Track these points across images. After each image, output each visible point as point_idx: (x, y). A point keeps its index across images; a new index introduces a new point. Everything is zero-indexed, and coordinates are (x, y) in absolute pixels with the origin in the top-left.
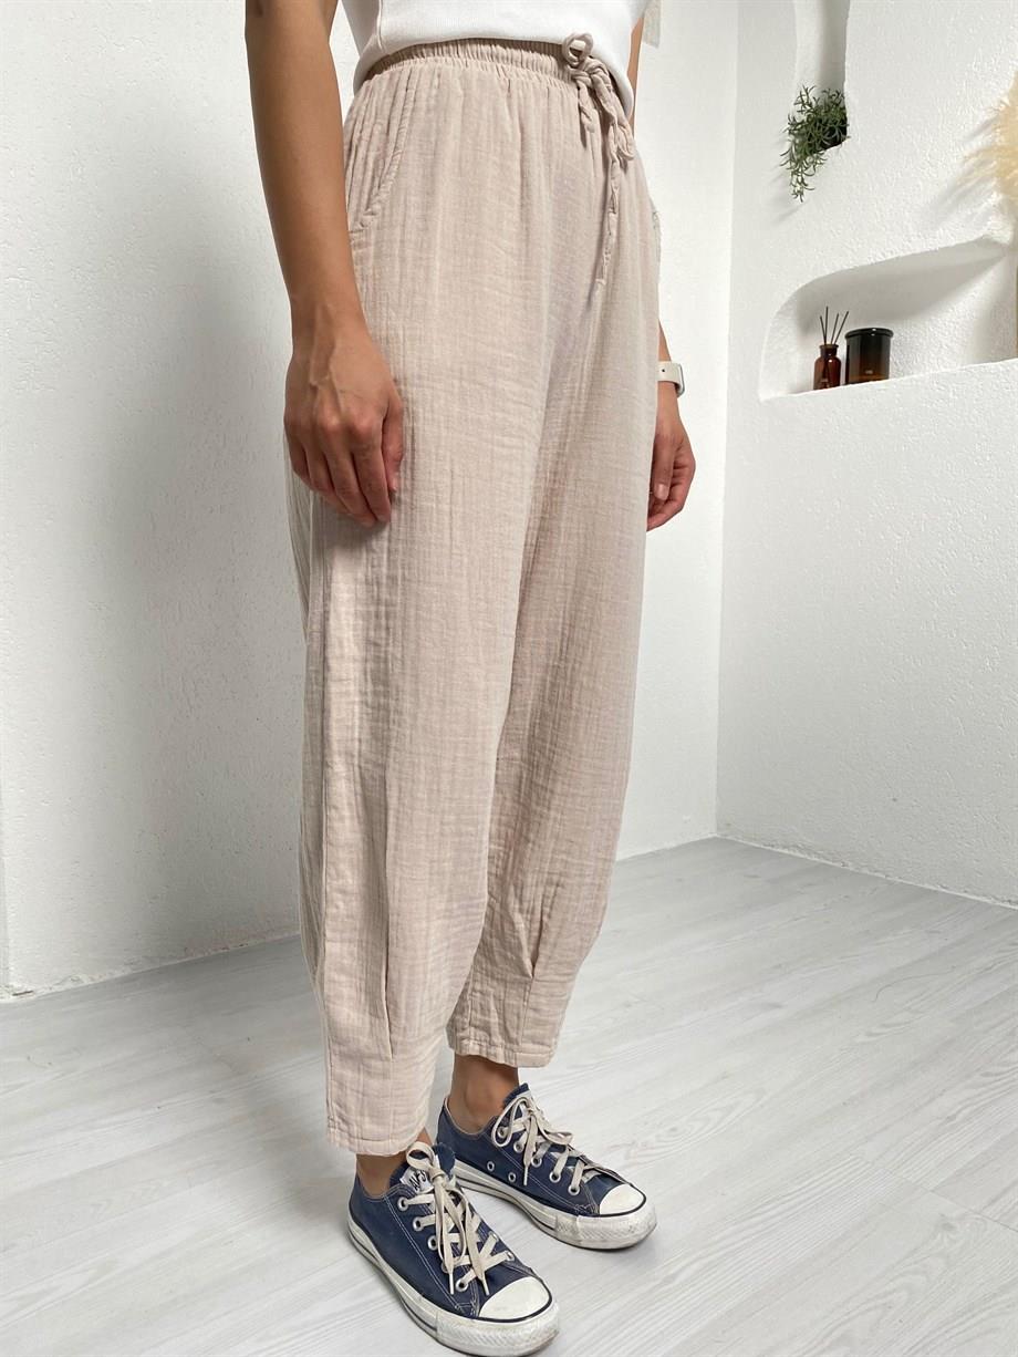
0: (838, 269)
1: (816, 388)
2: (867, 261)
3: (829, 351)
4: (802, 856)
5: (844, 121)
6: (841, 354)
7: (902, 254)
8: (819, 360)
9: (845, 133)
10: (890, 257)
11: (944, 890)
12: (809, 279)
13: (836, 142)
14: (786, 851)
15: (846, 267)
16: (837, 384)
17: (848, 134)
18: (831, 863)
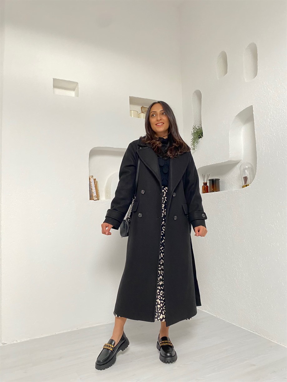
0: (203, 166)
1: (203, 193)
2: (208, 165)
3: (206, 183)
5: (202, 133)
7: (215, 163)
8: (203, 186)
10: (213, 164)
11: (236, 325)
12: (198, 167)
15: (205, 165)
16: (207, 192)
17: (203, 136)
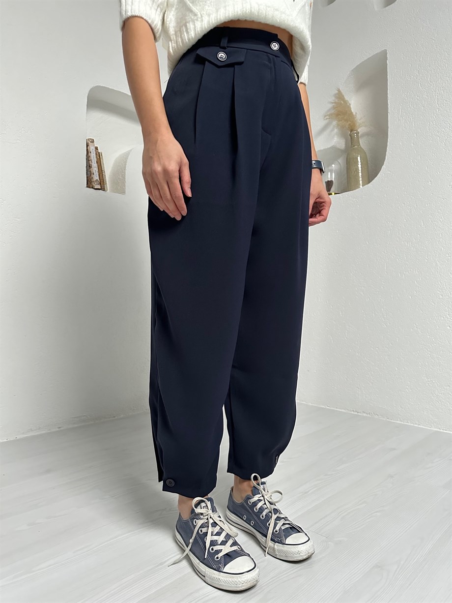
11: (328, 408)
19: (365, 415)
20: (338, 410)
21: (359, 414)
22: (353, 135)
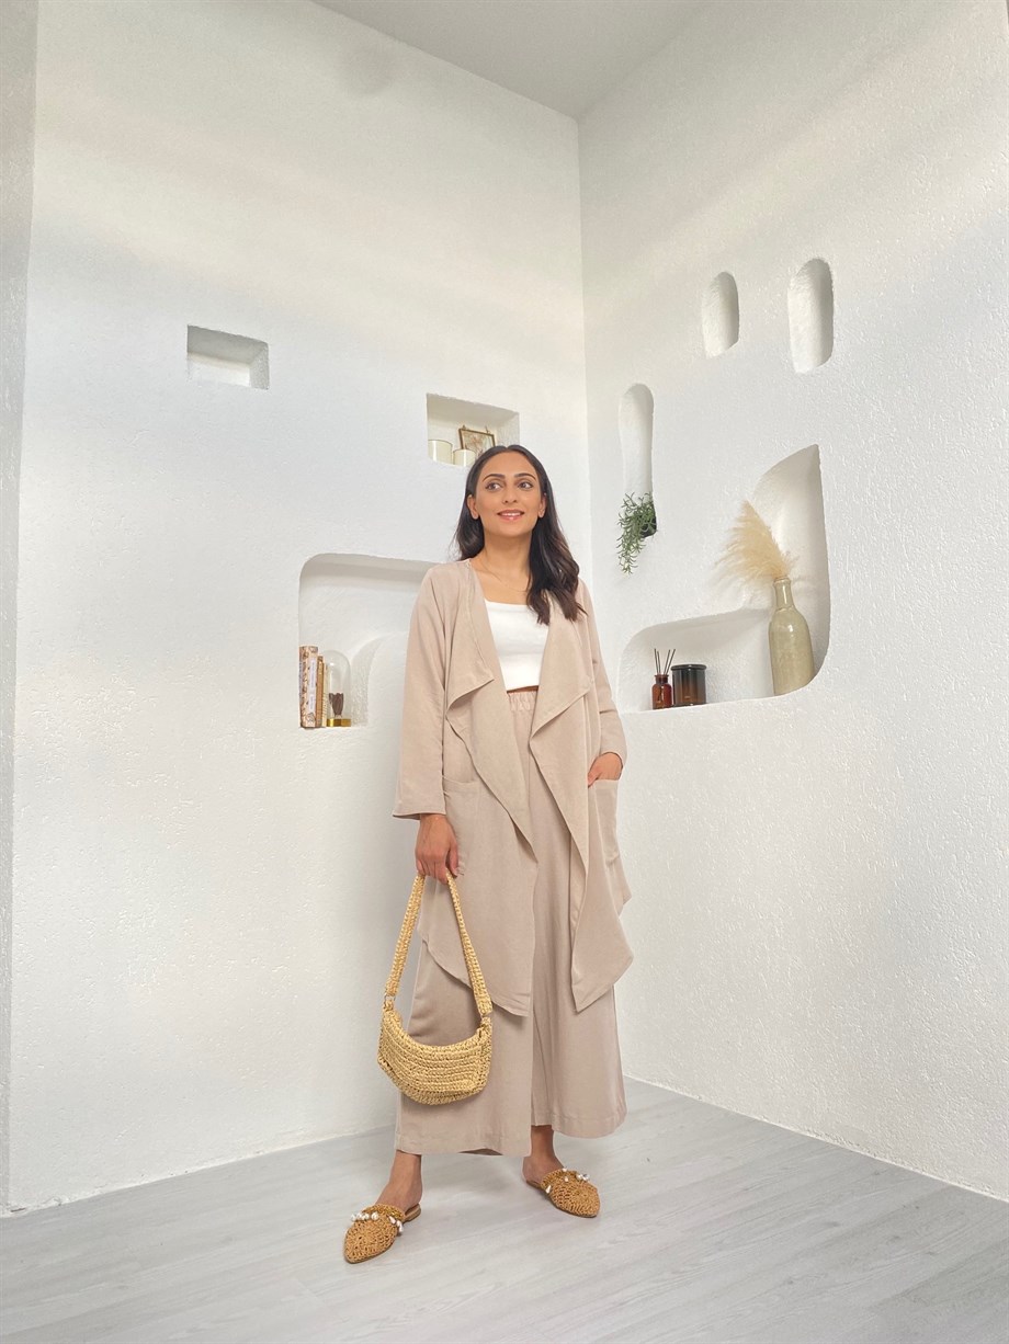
0: (658, 623)
1: (655, 708)
3: (662, 679)
4: (670, 1089)
5: (654, 521)
6: (670, 681)
8: (654, 687)
9: (655, 527)
10: (687, 617)
12: (642, 627)
13: (649, 534)
14: (661, 1086)
16: (669, 705)
17: (658, 528)
18: (690, 1096)
19: (829, 1140)
20: (782, 1126)
21: (819, 1138)
22: (778, 588)
